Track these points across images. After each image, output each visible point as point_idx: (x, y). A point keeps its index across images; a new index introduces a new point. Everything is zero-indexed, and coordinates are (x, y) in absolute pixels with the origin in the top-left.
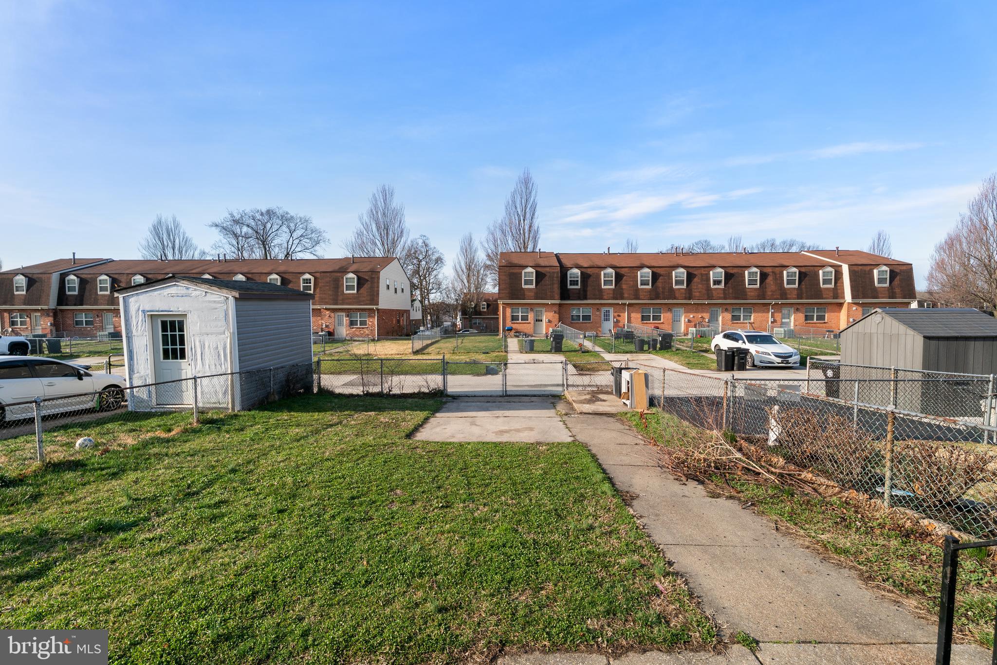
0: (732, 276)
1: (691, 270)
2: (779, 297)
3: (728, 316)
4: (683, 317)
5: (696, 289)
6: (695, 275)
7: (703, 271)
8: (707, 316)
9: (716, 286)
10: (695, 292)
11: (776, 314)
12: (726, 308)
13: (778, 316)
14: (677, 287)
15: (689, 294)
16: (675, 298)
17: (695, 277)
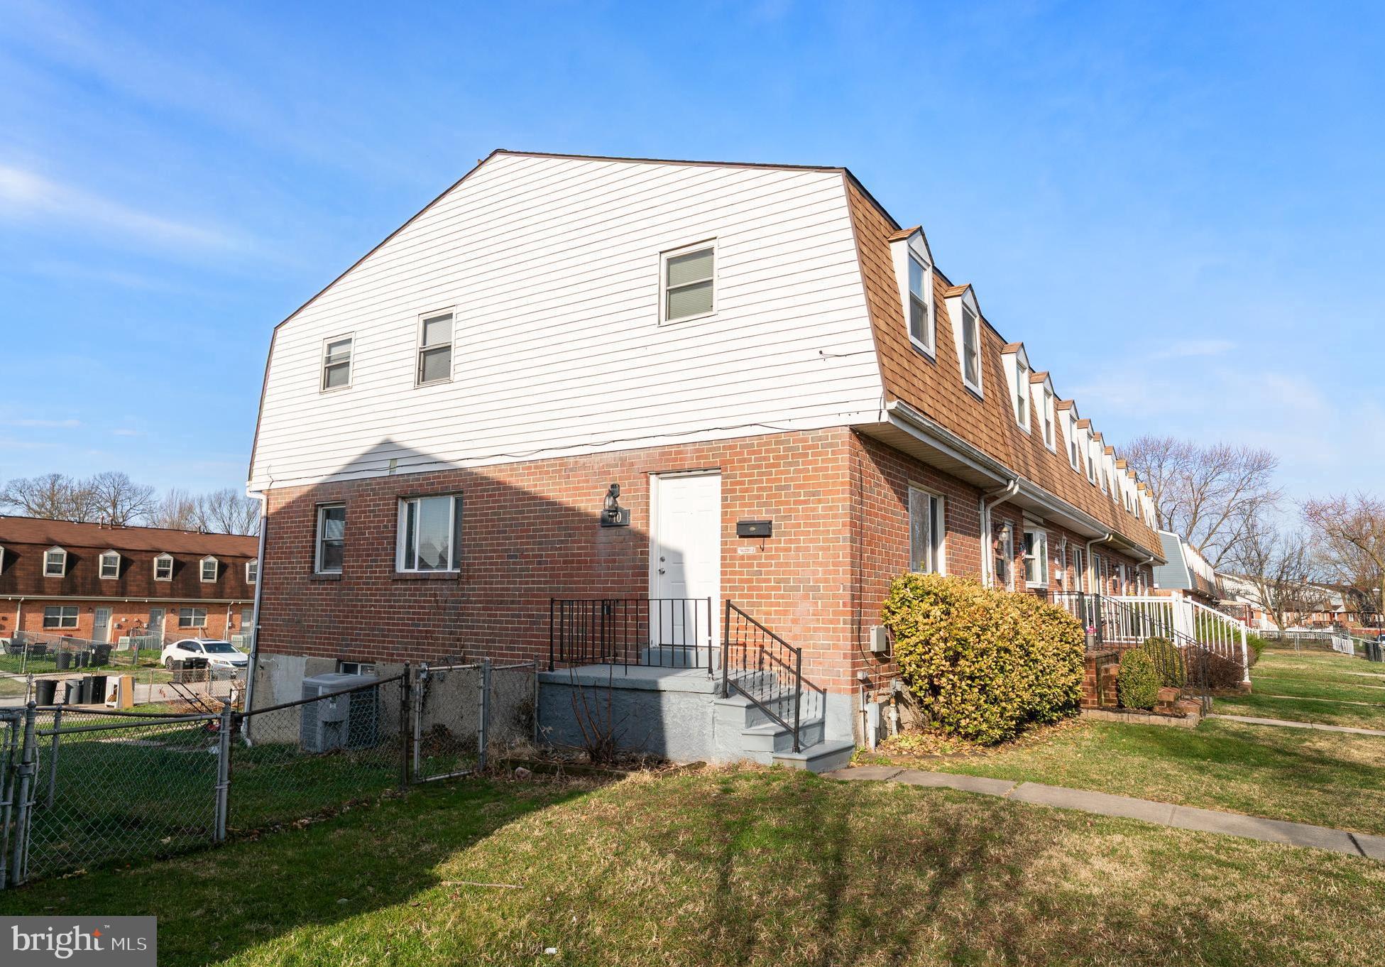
0: (183, 566)
1: (127, 555)
2: (239, 595)
3: (175, 619)
4: (111, 618)
5: (133, 581)
6: (133, 561)
7: (144, 557)
8: (145, 618)
9: (161, 579)
10: (131, 585)
11: (235, 616)
12: (172, 607)
13: (237, 617)
14: (106, 577)
15: (122, 588)
16: (101, 594)
17: (131, 565)
